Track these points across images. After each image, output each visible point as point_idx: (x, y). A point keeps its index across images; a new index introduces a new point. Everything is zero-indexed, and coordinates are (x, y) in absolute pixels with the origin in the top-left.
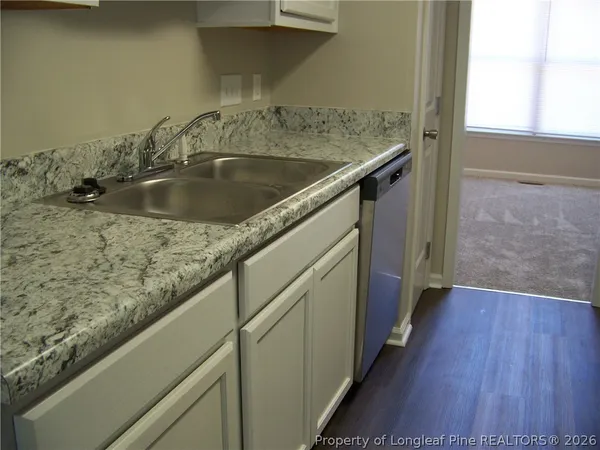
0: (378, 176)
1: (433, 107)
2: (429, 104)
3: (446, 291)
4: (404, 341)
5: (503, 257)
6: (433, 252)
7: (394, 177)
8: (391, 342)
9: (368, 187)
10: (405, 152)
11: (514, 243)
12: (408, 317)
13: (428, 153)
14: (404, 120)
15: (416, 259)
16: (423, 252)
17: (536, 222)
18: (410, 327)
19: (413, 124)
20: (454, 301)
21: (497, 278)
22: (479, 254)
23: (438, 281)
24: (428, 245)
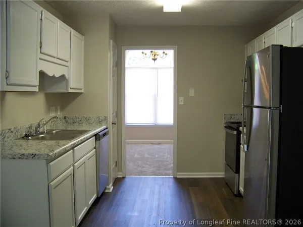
0: (100, 134)
1: (114, 114)
2: (113, 114)
3: (124, 178)
4: (111, 190)
5: (144, 167)
6: (118, 164)
7: (104, 135)
8: (106, 191)
9: (97, 137)
10: (107, 128)
11: (148, 163)
12: (111, 184)
13: (114, 130)
14: (106, 119)
15: (113, 166)
16: (115, 164)
17: (157, 156)
18: (112, 187)
19: (109, 119)
20: (127, 180)
21: (141, 173)
22: (135, 167)
23: (121, 175)
24: (116, 162)
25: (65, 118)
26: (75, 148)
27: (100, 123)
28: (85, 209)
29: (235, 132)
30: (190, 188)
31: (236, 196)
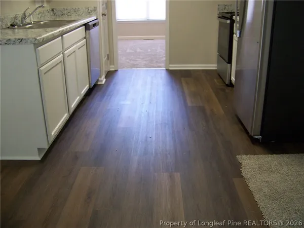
0: (90, 24)
1: (104, 6)
2: (103, 5)
3: (116, 71)
4: (103, 82)
5: (136, 61)
6: (110, 57)
7: (94, 25)
8: (99, 83)
9: (87, 27)
10: (97, 19)
11: (141, 57)
12: (103, 76)
14: (95, 9)
15: (104, 59)
16: (106, 57)
17: (149, 50)
18: (105, 80)
19: (98, 10)
20: (119, 73)
21: (134, 66)
22: (127, 61)
23: (113, 68)
24: (108, 55)
25: (53, 10)
26: (64, 36)
27: (89, 14)
28: (78, 98)
29: (229, 21)
30: (182, 79)
31: (227, 85)
